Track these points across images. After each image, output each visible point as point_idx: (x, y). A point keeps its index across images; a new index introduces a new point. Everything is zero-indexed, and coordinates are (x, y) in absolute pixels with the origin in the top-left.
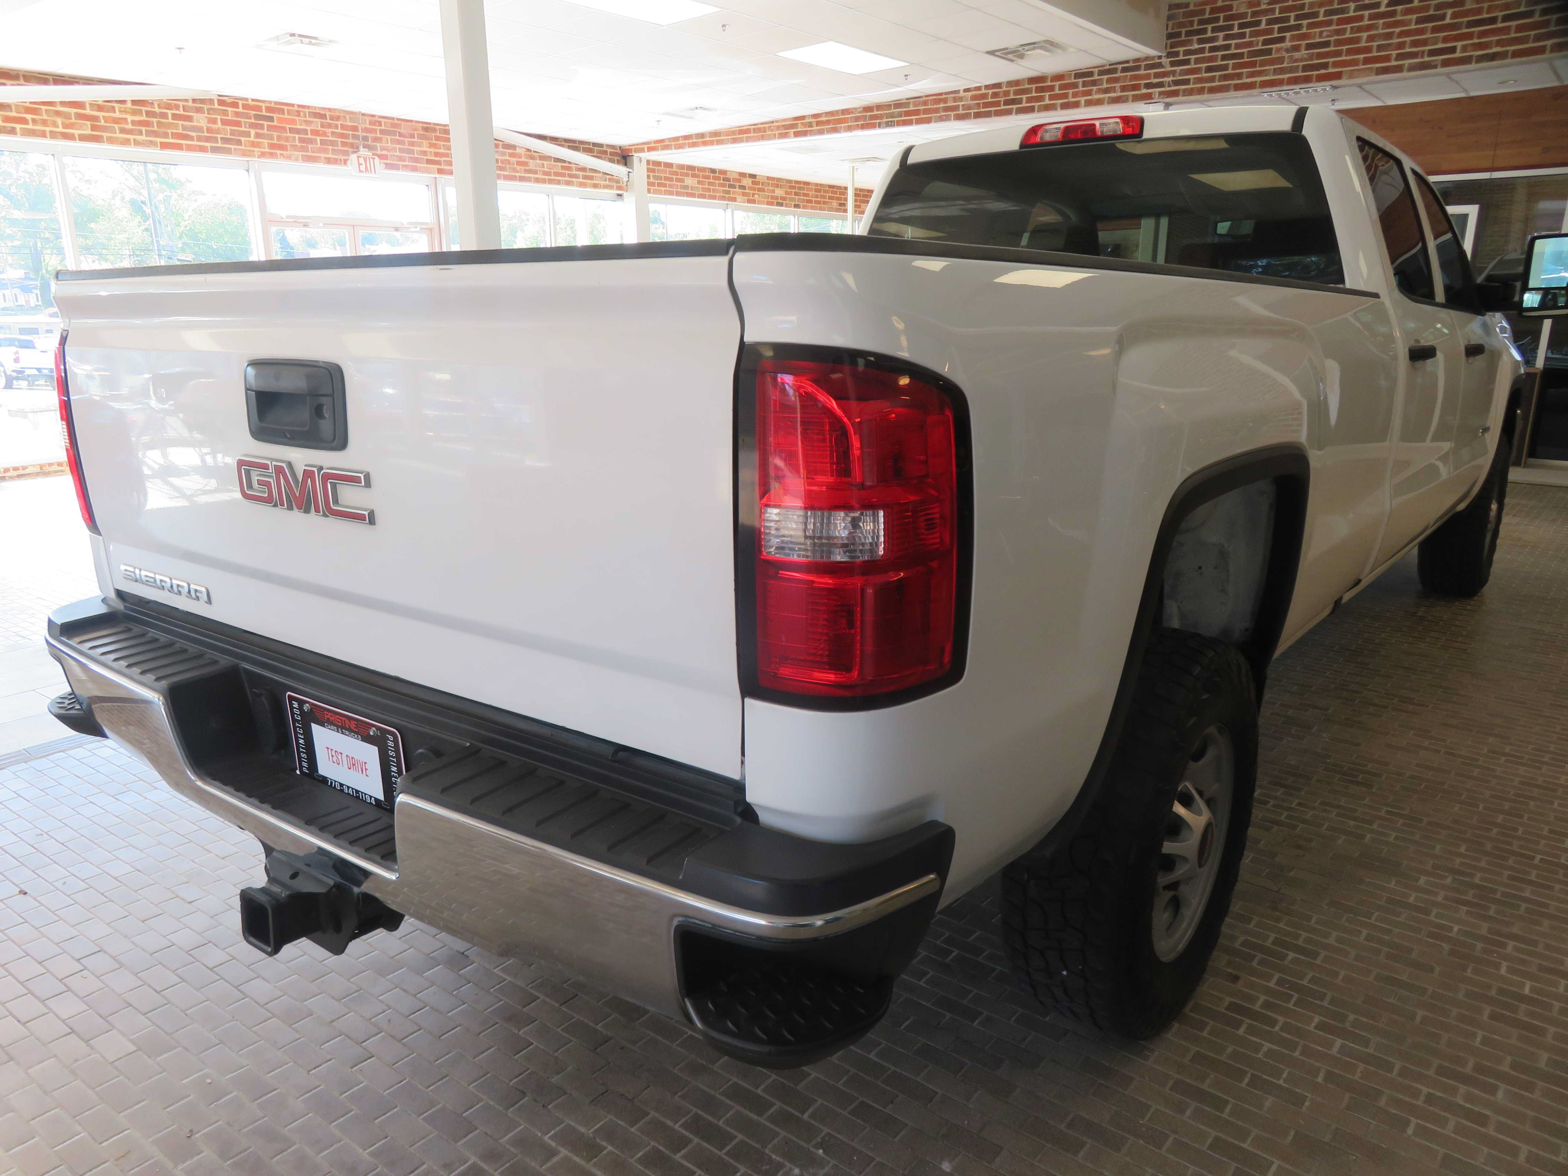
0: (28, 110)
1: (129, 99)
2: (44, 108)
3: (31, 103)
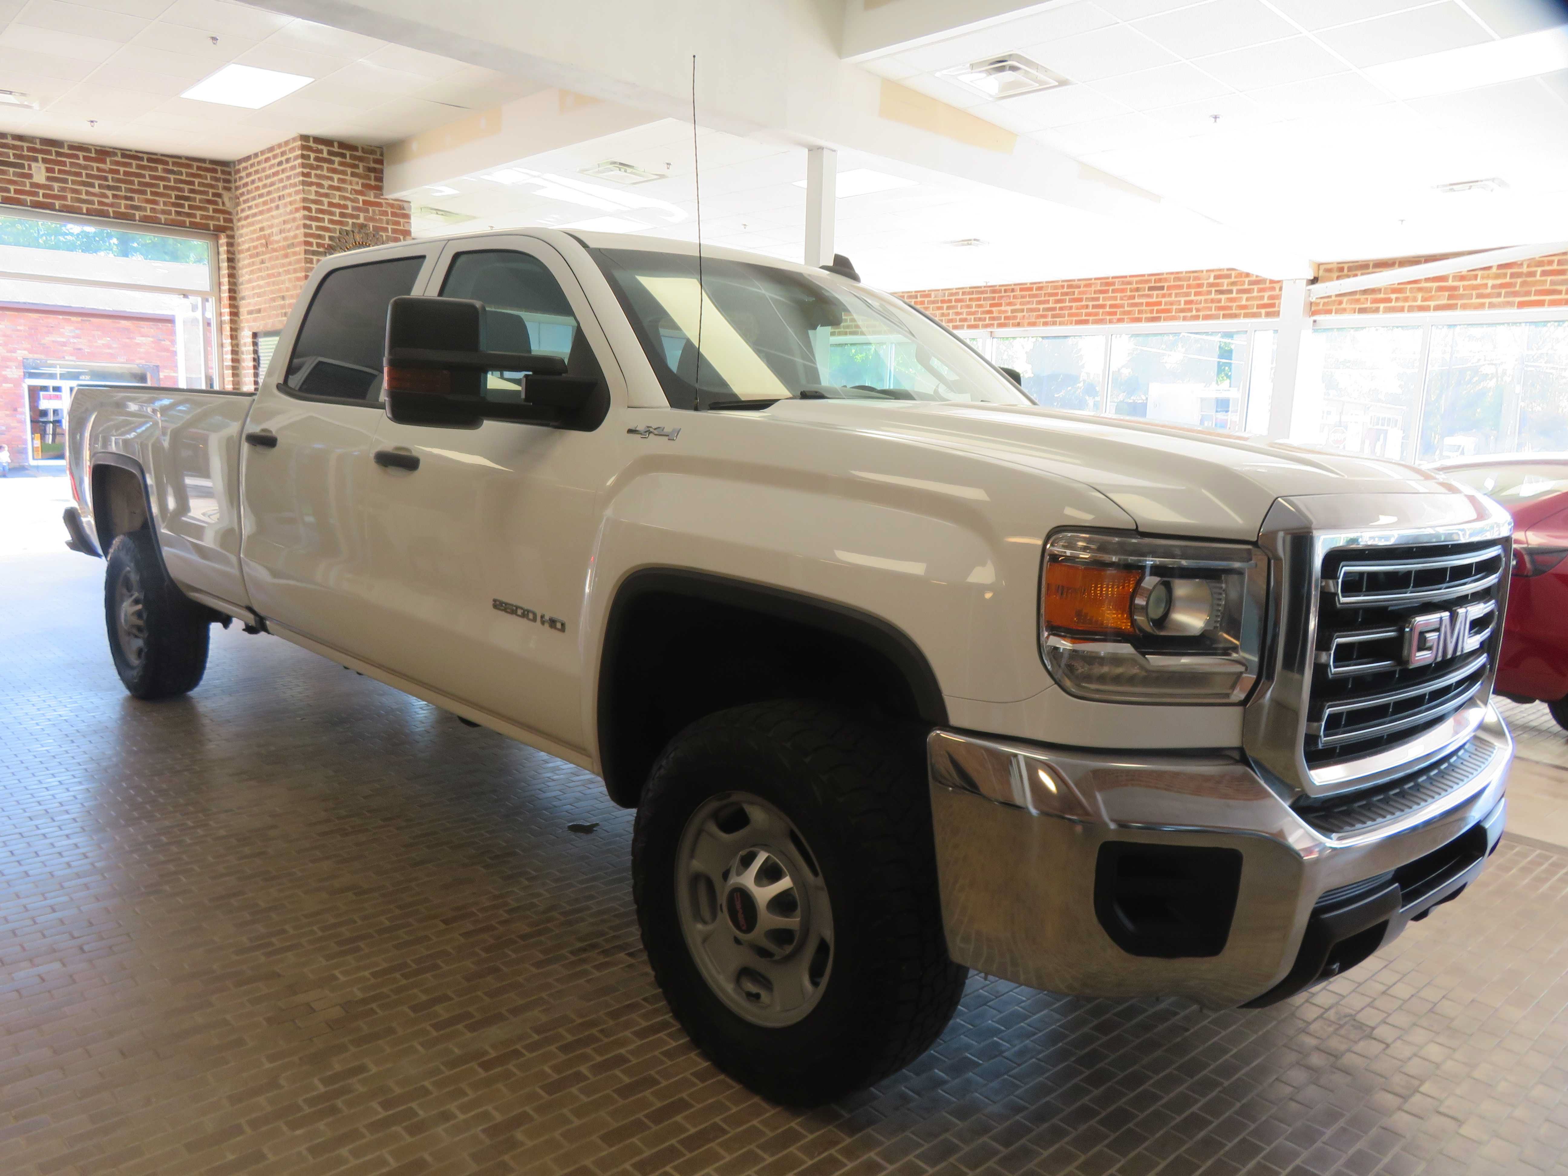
0: (1394, 291)
1: (1495, 264)
2: (1409, 286)
3: (1399, 284)
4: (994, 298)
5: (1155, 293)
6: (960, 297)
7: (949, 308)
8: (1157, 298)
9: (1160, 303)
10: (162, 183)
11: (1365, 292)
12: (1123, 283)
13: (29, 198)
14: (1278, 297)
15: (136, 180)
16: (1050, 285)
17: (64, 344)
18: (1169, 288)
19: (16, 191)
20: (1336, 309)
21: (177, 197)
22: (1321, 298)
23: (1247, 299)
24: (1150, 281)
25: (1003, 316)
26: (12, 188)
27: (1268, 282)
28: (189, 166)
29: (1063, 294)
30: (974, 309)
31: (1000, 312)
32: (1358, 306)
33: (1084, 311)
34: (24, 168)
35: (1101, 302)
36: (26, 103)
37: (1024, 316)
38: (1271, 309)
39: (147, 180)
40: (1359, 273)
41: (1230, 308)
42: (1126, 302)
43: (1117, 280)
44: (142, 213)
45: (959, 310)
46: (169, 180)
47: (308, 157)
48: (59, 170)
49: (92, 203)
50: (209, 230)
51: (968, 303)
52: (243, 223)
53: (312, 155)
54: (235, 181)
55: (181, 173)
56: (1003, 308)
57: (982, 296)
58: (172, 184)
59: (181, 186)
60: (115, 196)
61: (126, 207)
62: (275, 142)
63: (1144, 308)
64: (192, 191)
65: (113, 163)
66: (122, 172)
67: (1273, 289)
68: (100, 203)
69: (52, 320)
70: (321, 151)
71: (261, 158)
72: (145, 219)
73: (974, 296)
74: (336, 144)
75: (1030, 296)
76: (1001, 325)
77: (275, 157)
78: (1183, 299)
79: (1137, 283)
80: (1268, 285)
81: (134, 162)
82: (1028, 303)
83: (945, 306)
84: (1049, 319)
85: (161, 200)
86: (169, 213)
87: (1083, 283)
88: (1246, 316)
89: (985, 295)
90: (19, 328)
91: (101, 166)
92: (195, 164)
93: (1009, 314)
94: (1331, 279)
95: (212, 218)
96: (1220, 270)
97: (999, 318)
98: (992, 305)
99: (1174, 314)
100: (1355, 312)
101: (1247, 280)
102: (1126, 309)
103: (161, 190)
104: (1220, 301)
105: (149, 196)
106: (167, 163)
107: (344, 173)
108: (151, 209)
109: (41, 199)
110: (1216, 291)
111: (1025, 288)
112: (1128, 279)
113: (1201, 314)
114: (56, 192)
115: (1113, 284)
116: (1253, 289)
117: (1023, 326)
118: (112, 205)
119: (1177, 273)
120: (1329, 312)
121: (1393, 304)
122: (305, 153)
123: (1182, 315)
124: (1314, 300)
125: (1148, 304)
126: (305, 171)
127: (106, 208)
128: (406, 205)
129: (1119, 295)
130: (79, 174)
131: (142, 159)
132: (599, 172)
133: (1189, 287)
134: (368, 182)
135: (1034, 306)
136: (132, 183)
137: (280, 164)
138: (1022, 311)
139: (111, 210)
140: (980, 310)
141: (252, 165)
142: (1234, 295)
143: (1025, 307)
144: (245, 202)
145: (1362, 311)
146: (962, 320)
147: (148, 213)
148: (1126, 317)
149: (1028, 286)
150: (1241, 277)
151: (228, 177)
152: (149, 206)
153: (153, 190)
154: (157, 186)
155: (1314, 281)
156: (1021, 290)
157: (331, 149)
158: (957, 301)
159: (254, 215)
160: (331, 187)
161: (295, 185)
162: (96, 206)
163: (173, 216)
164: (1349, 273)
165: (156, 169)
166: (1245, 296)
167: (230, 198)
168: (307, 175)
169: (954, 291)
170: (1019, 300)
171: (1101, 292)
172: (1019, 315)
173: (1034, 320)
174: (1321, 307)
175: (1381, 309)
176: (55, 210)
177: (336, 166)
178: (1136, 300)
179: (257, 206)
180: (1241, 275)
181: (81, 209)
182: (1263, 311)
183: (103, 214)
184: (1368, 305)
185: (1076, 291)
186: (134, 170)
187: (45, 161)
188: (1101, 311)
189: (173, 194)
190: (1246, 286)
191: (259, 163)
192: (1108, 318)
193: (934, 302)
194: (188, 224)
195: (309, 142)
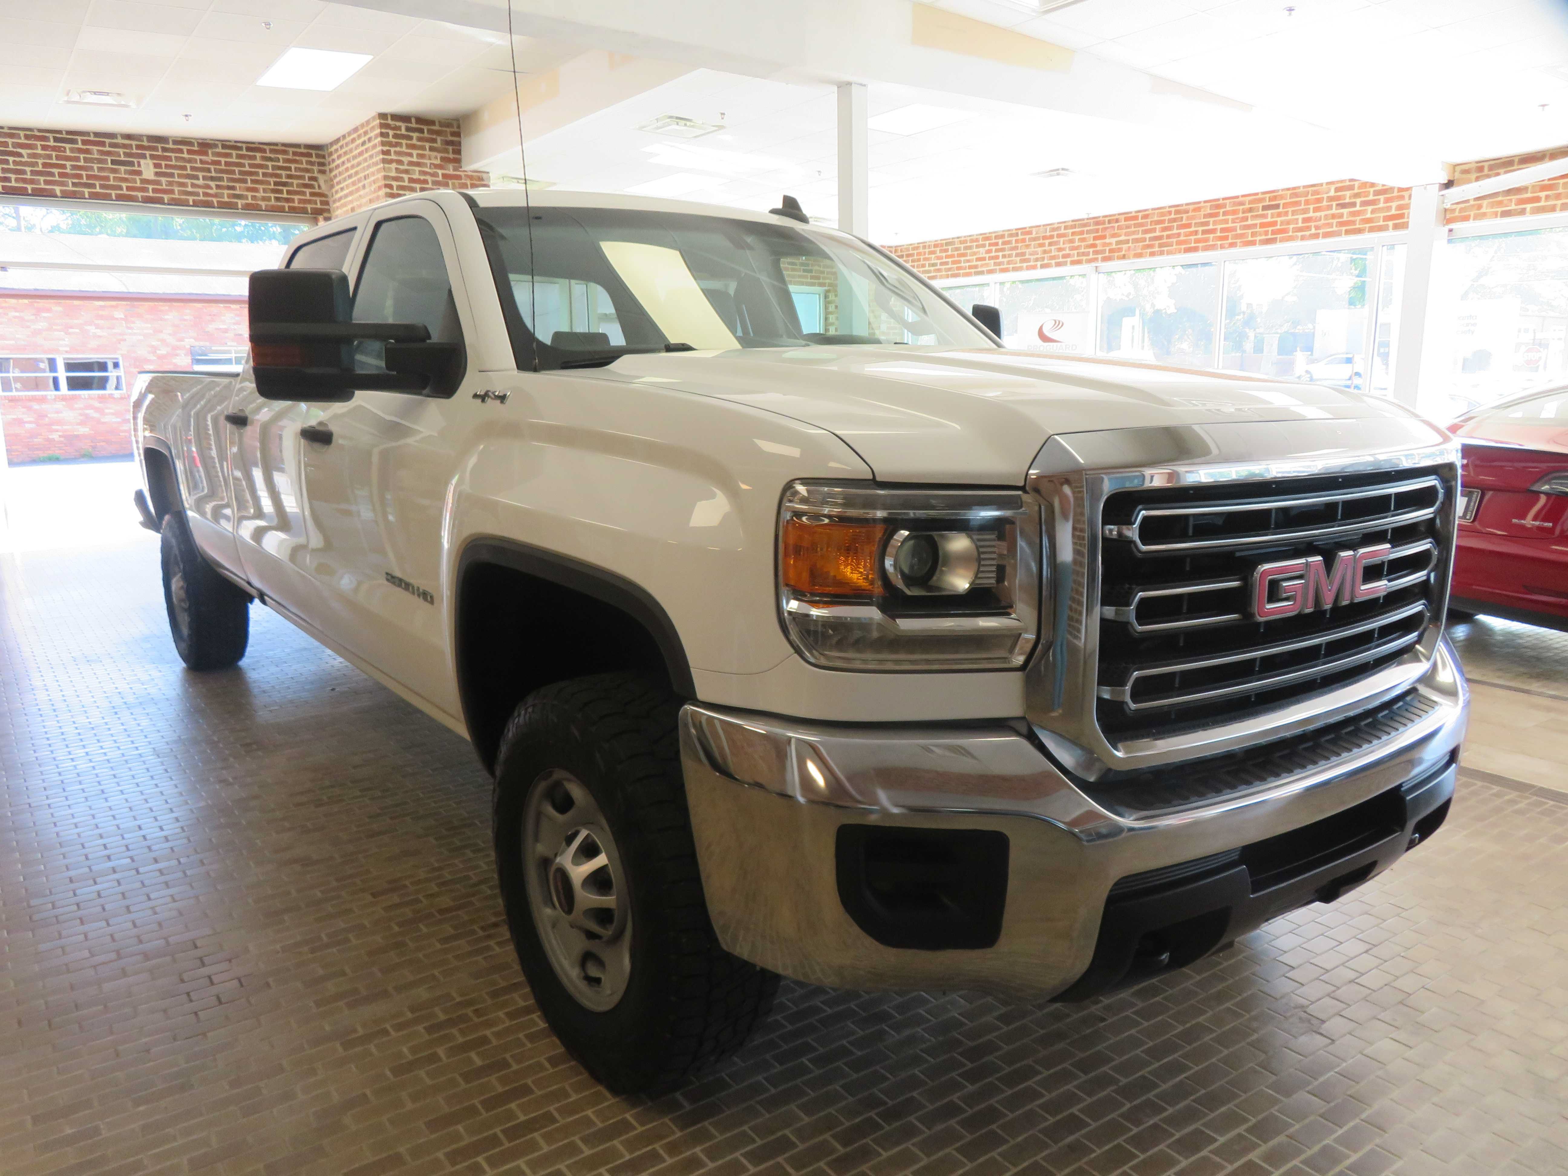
4: (1097, 231)
5: (1270, 212)
6: (1063, 231)
7: (1050, 244)
8: (1272, 217)
9: (1274, 224)
10: (261, 171)
11: (1509, 192)
12: (1235, 204)
13: (139, 194)
14: (1407, 206)
15: (237, 169)
16: (1157, 211)
17: (226, 331)
18: (1285, 205)
19: (128, 188)
20: (1475, 214)
21: (276, 184)
22: (1457, 203)
23: (1373, 212)
24: (1263, 200)
25: (1107, 249)
26: (124, 185)
27: (1396, 190)
28: (285, 152)
29: (1170, 221)
30: (1077, 244)
31: (1105, 245)
32: (1500, 210)
33: (1193, 238)
34: (134, 166)
35: (1211, 227)
36: (123, 103)
37: (1129, 247)
38: (1399, 221)
39: (247, 169)
40: (1502, 171)
41: (1353, 223)
42: (1238, 225)
43: (1228, 201)
44: (244, 202)
45: (1061, 246)
46: (267, 167)
47: (387, 135)
48: (166, 165)
49: (198, 194)
50: (307, 213)
51: (1071, 237)
52: (338, 204)
53: (391, 133)
54: (329, 164)
55: (278, 160)
56: (1107, 241)
57: (1085, 229)
58: (270, 171)
59: (279, 172)
60: (218, 187)
61: (229, 196)
62: (358, 123)
63: (1258, 229)
64: (289, 177)
65: (214, 154)
66: (223, 163)
67: (1402, 197)
68: (205, 194)
69: (214, 308)
70: (399, 128)
71: (348, 139)
72: (247, 207)
73: (1077, 230)
74: (413, 120)
75: (1136, 225)
76: (1105, 259)
77: (359, 137)
78: (1300, 217)
79: (1250, 202)
80: (1396, 194)
81: (234, 153)
82: (1134, 233)
83: (1047, 242)
84: (1157, 249)
85: (261, 187)
86: (269, 199)
87: (1191, 207)
88: (1372, 230)
89: (1088, 228)
90: (185, 317)
91: (204, 158)
92: (291, 150)
93: (1114, 246)
94: (1469, 181)
95: (309, 202)
96: (1342, 181)
97: (1103, 252)
98: (1095, 238)
99: (1291, 234)
100: (1496, 217)
101: (1372, 190)
102: (1239, 232)
103: (261, 178)
104: (1341, 215)
105: (249, 185)
106: (264, 151)
107: (423, 148)
108: (252, 196)
109: (151, 194)
110: (1337, 205)
111: (1130, 217)
112: (1241, 199)
113: (1321, 231)
114: (164, 187)
115: (1224, 206)
116: (1379, 200)
117: (1129, 258)
118: (215, 195)
119: (1294, 188)
120: (1466, 218)
121: (1542, 203)
122: (383, 131)
123: (1299, 234)
124: (1448, 206)
125: (1263, 225)
126: (385, 148)
127: (210, 199)
128: (484, 176)
129: (1230, 217)
130: (184, 168)
131: (240, 148)
132: (658, 128)
133: (1307, 202)
134: (446, 155)
135: (1140, 236)
136: (233, 172)
137: (364, 143)
138: (1127, 242)
139: (215, 200)
140: (1083, 244)
141: (342, 147)
142: (1358, 208)
143: (1130, 238)
144: (339, 183)
145: (1506, 214)
146: (1064, 256)
147: (250, 201)
148: (1238, 241)
149: (1133, 214)
150: (1366, 187)
151: (322, 160)
152: (250, 194)
153: (253, 178)
154: (257, 174)
155: (1449, 184)
156: (1126, 219)
157: (409, 125)
158: (1059, 236)
159: (346, 196)
160: (411, 163)
161: (376, 164)
162: (201, 198)
163: (273, 202)
164: (1490, 173)
165: (254, 158)
166: (1370, 208)
167: (325, 181)
168: (387, 153)
169: (1056, 226)
170: (1124, 231)
171: (1211, 215)
172: (1125, 246)
173: (1140, 251)
174: (1457, 214)
175: (1528, 210)
176: (164, 204)
177: (414, 142)
178: (1250, 222)
179: (347, 186)
180: (1364, 185)
181: (188, 200)
182: (1391, 223)
183: (208, 205)
184: (1513, 207)
185: (1185, 216)
186: (234, 160)
187: (152, 157)
188: (1211, 236)
189: (272, 180)
190: (1371, 197)
191: (347, 144)
192: (1219, 243)
193: (1035, 239)
194: (287, 209)
195: (387, 119)
